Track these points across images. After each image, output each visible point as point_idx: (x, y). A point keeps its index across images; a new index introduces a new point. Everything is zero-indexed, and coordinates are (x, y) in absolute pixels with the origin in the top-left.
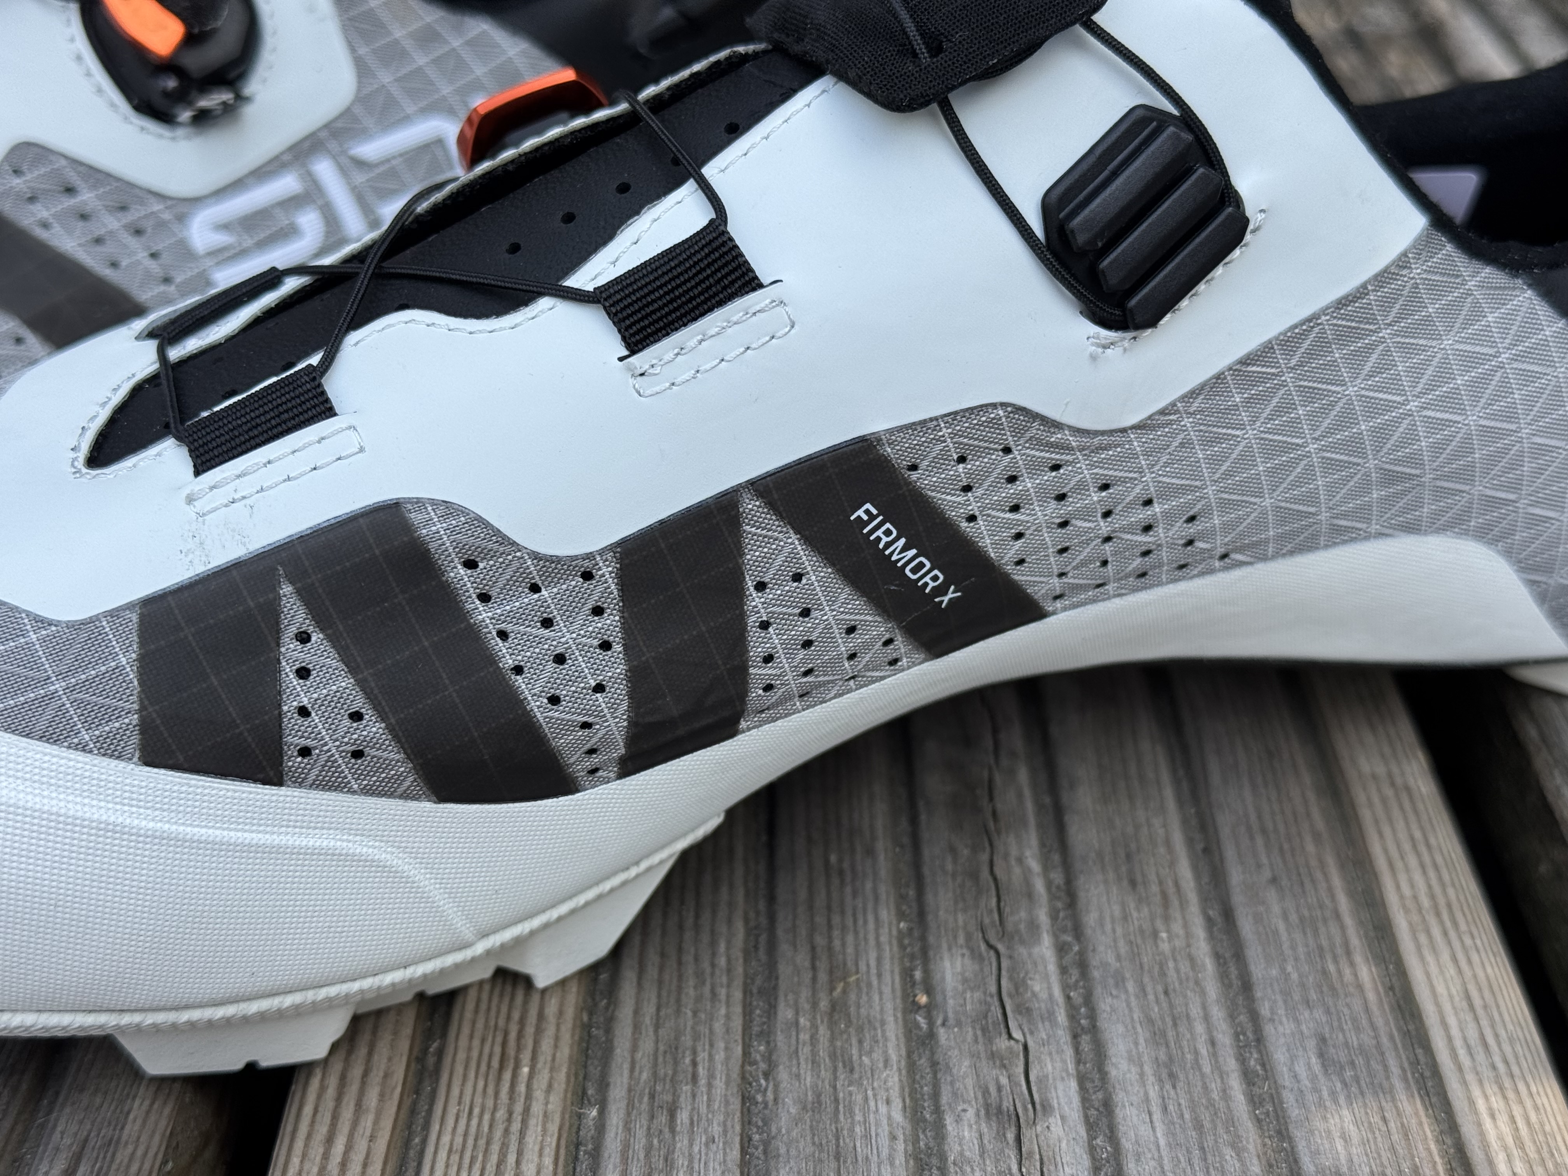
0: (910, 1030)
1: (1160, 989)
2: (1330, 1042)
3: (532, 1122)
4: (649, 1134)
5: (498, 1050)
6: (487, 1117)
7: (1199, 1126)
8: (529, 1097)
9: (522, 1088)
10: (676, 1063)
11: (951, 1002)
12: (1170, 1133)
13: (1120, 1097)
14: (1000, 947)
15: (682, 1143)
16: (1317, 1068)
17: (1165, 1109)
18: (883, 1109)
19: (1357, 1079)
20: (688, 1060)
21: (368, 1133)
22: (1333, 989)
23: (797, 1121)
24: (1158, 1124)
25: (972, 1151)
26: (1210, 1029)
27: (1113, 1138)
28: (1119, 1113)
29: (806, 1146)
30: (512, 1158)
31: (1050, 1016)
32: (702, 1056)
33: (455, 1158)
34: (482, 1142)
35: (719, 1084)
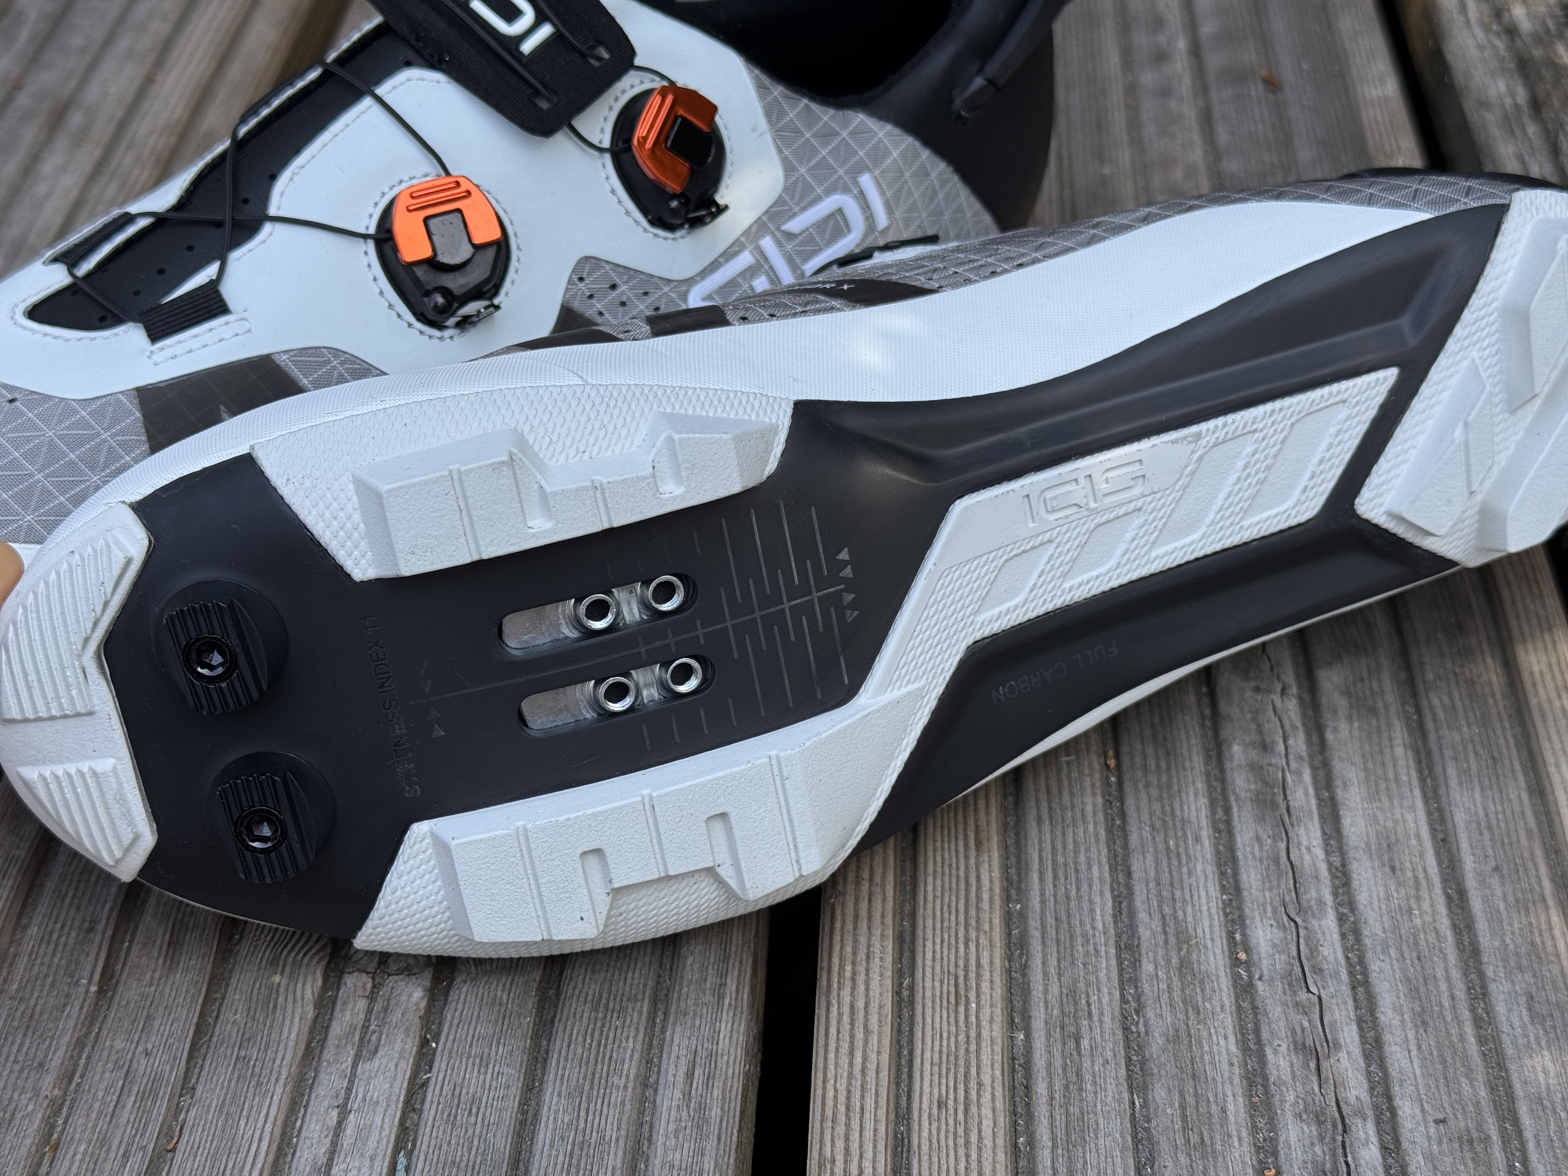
0: (1236, 979)
1: (1414, 954)
2: (1536, 999)
3: (983, 1044)
4: (1063, 1057)
5: (952, 989)
6: (953, 1040)
7: (1444, 1062)
8: (978, 1026)
9: (973, 1019)
10: (1076, 1003)
11: (1265, 962)
12: (1423, 1066)
13: (1387, 1037)
14: (1298, 920)
15: (1087, 1063)
16: (1526, 1019)
17: (1419, 1048)
18: (1222, 1042)
19: (1554, 1028)
20: (1083, 1002)
21: (875, 1049)
22: (1539, 958)
23: (1164, 1050)
24: (1415, 1059)
25: (1286, 1076)
26: (1451, 987)
27: (1382, 1065)
28: (1387, 1049)
29: (1171, 1069)
30: (973, 1071)
31: (1336, 975)
32: (1094, 998)
33: (936, 1068)
34: (952, 1058)
35: (1107, 1020)
